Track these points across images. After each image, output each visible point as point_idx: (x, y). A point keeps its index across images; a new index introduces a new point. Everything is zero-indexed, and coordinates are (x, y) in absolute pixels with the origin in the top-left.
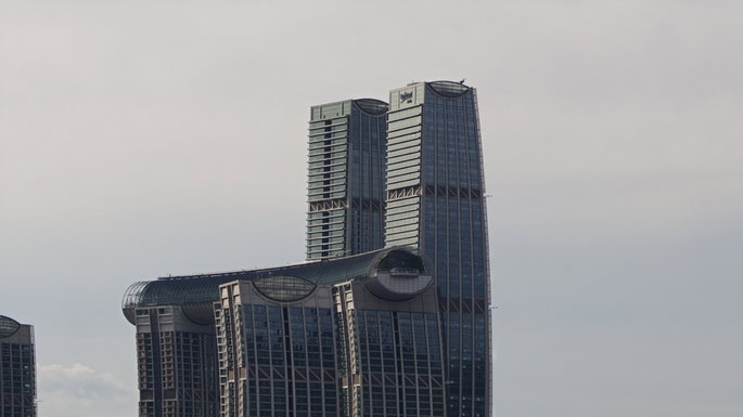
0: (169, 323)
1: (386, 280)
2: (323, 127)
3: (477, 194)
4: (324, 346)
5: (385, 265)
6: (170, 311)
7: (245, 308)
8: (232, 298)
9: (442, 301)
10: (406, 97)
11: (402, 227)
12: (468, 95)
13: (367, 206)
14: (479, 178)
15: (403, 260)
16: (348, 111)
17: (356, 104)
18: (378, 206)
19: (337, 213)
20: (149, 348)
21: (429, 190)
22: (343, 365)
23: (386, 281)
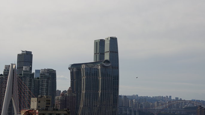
0: (75, 70)
2: (96, 43)
3: (117, 52)
4: (96, 73)
5: (104, 62)
6: (75, 68)
7: (85, 68)
8: (83, 67)
9: (112, 67)
10: (108, 39)
11: (107, 57)
12: (116, 39)
13: (102, 54)
14: (117, 50)
15: (107, 61)
16: (99, 41)
17: (100, 40)
18: (104, 54)
19: (98, 55)
20: (72, 73)
21: (111, 52)
22: (99, 76)
23: (105, 64)
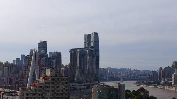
0: (73, 52)
1: (91, 49)
2: (85, 36)
5: (90, 48)
7: (79, 51)
8: (78, 50)
9: (95, 51)
11: (92, 44)
12: (98, 33)
13: (89, 43)
14: (98, 40)
15: (92, 47)
16: (88, 35)
19: (87, 43)
20: (71, 54)
21: (94, 41)
22: (87, 56)
